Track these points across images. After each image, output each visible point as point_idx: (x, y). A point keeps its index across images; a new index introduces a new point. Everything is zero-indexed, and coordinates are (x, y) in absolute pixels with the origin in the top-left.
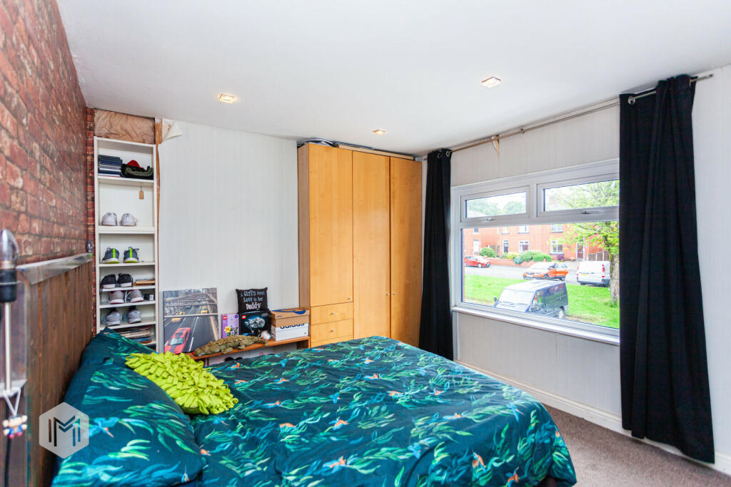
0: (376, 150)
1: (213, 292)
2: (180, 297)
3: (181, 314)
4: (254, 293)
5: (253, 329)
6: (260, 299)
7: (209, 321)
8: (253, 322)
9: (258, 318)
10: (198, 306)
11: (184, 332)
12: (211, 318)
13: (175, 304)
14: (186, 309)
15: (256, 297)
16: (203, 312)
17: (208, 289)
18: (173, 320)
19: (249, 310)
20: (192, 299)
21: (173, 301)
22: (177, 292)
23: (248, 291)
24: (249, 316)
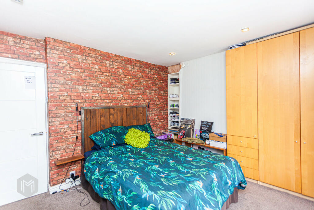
0: (280, 33)
1: (194, 121)
2: (184, 120)
3: (184, 126)
4: (207, 123)
5: (204, 138)
6: (208, 126)
7: (190, 130)
8: (204, 135)
9: (206, 134)
10: (188, 124)
11: (183, 132)
12: (191, 130)
13: (183, 123)
14: (185, 125)
15: (207, 125)
16: (189, 127)
17: (192, 119)
18: (182, 127)
19: (203, 130)
20: (187, 122)
21: (183, 121)
22: (184, 119)
23: (205, 122)
24: (203, 132)
